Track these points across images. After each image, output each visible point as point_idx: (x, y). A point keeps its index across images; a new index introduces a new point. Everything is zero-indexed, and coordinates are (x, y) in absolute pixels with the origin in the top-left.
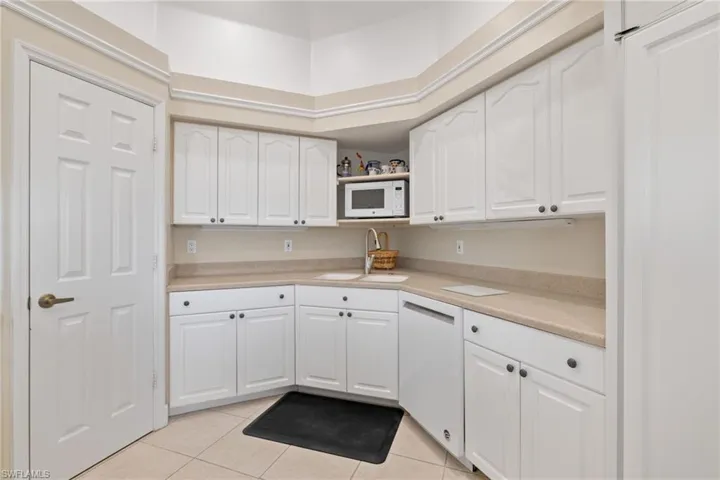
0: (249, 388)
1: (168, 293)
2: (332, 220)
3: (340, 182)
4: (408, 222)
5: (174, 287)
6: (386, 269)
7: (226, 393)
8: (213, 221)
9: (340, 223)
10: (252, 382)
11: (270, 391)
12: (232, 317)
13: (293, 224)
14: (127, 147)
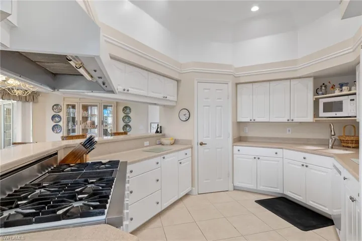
0: (261, 188)
1: (233, 146)
2: (310, 118)
3: (316, 98)
4: (356, 120)
5: (235, 144)
6: (350, 147)
7: (252, 186)
8: (251, 120)
9: (316, 120)
10: (263, 186)
11: (271, 192)
12: (255, 158)
13: (287, 121)
14: (220, 99)
